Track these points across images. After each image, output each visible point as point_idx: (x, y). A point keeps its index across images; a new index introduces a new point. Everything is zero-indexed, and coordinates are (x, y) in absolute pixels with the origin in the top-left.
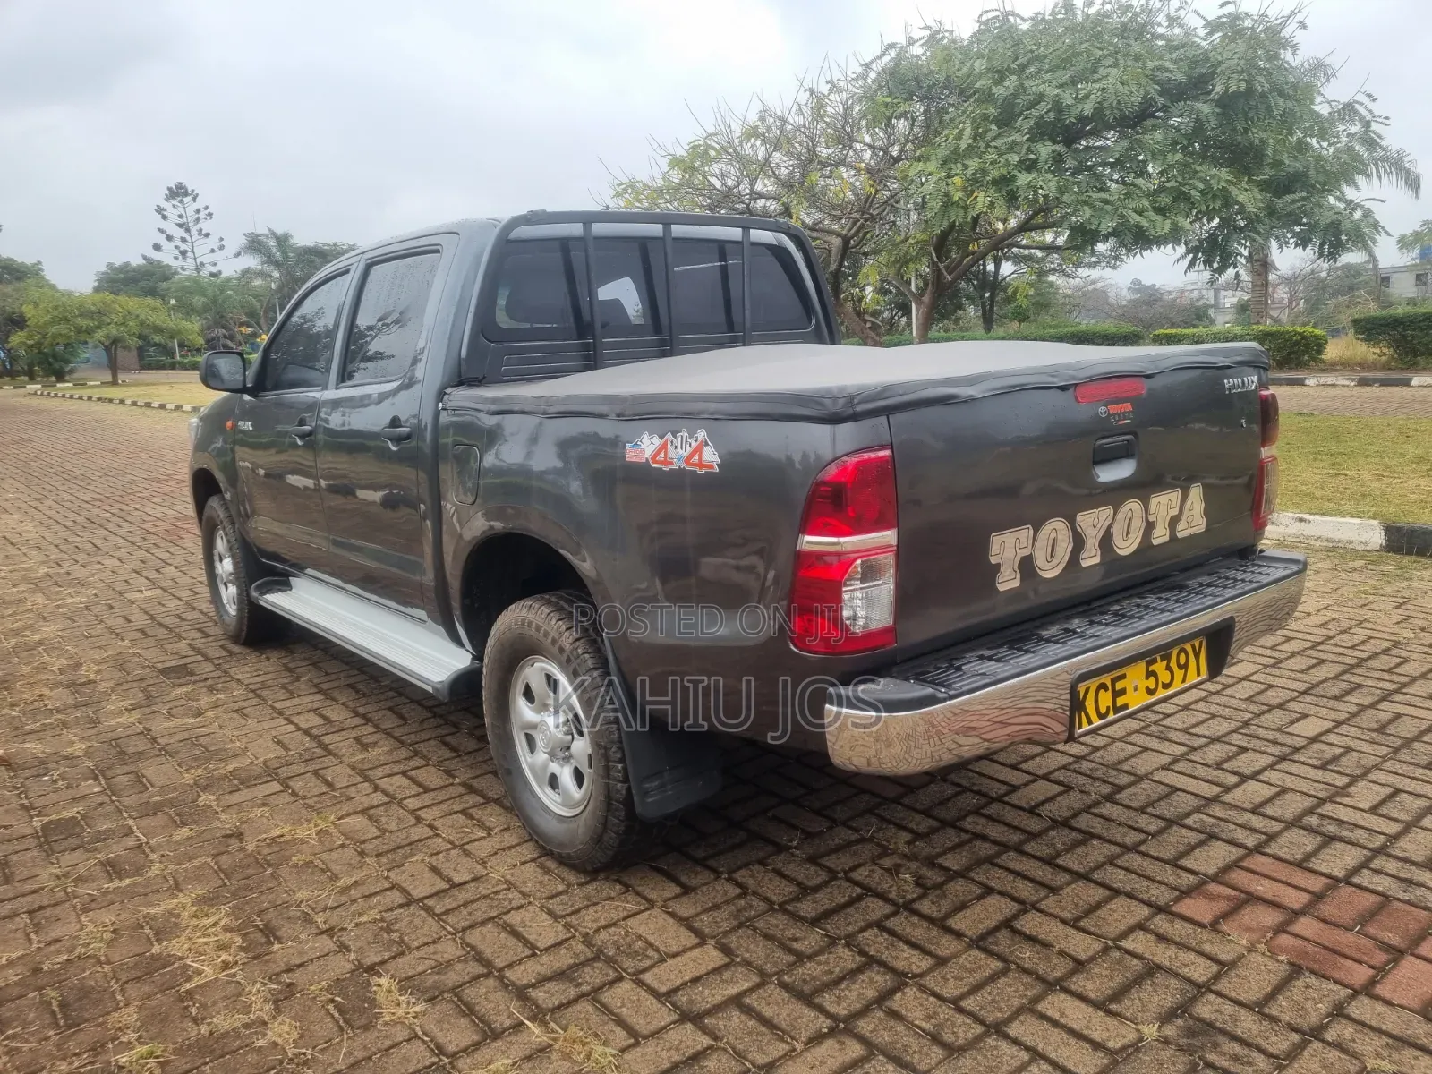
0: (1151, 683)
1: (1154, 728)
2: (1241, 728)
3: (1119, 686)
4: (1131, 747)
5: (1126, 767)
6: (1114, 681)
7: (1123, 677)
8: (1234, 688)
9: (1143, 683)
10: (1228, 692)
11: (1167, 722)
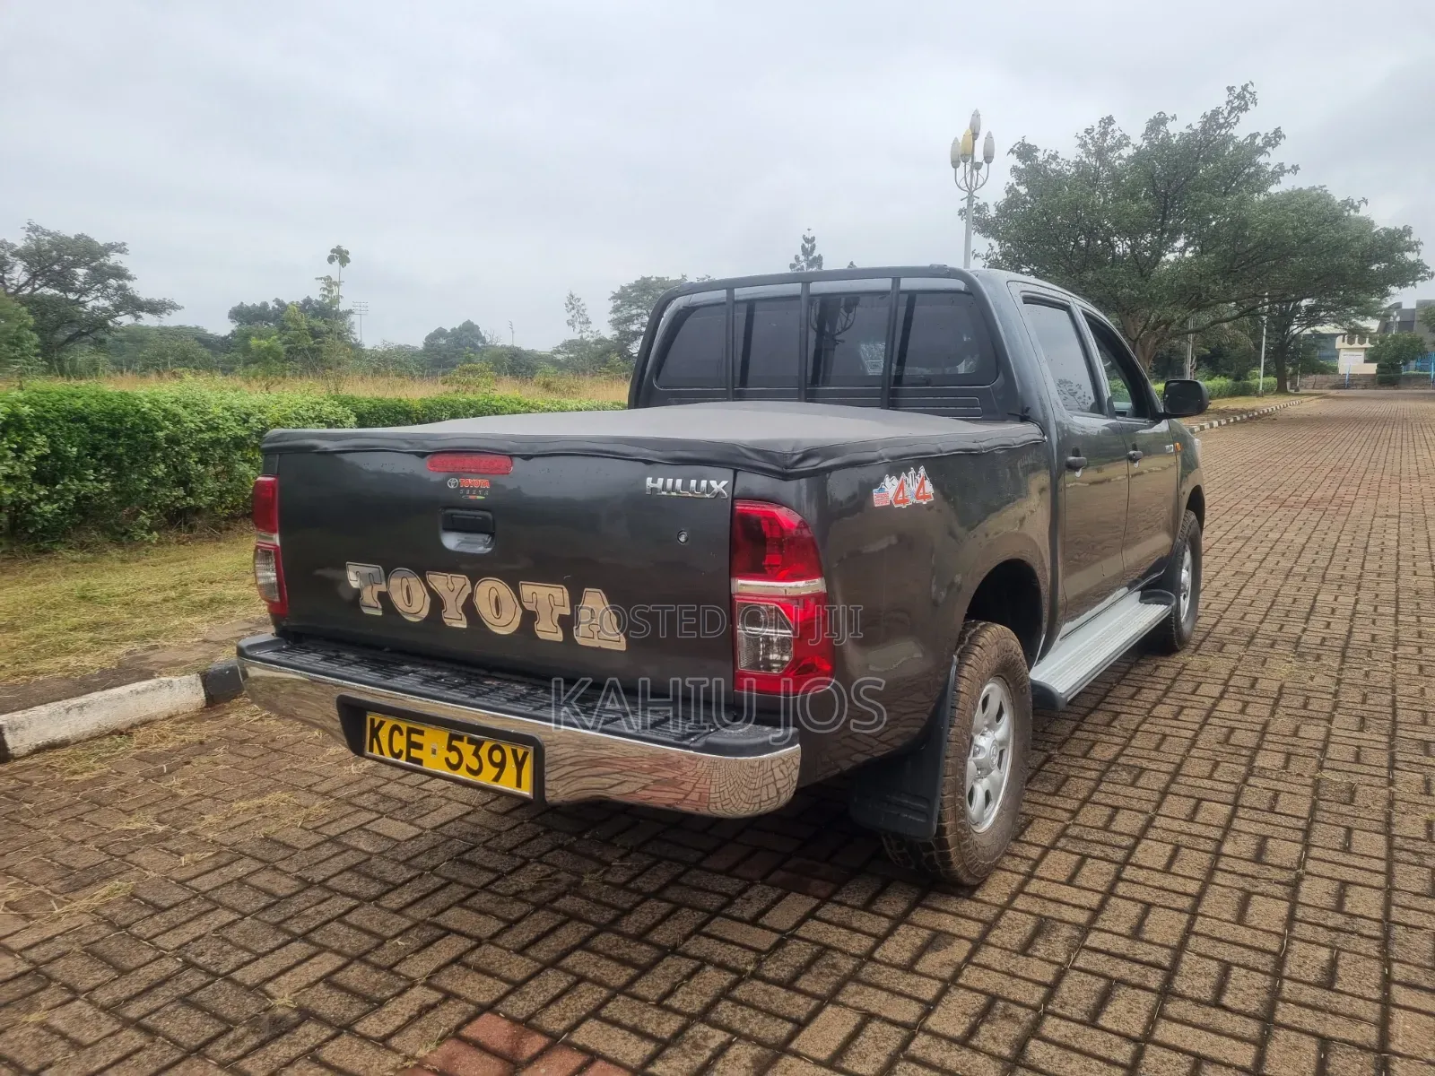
0: (454, 758)
3: (415, 738)
6: (410, 731)
7: (421, 733)
9: (443, 752)
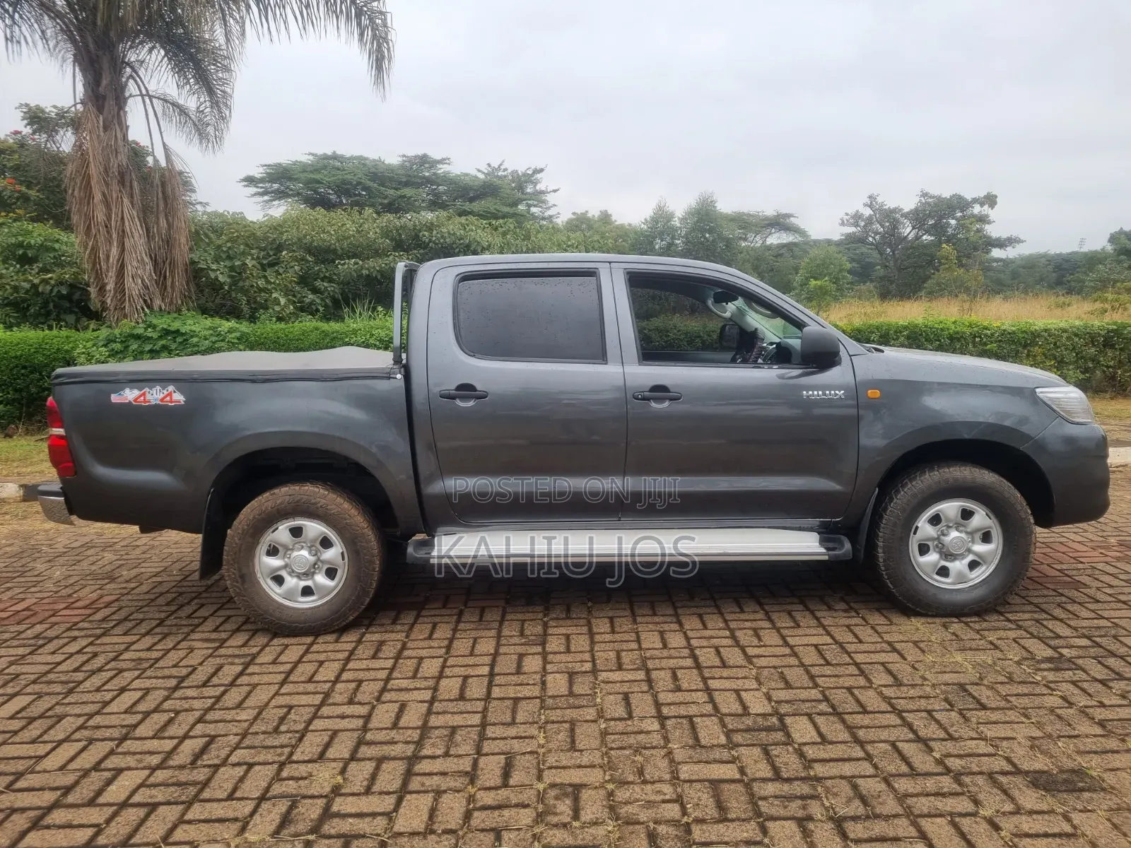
1: (146, 665)
2: (74, 688)
4: (160, 648)
5: (160, 636)
8: (74, 727)
10: (81, 720)
11: (137, 673)
